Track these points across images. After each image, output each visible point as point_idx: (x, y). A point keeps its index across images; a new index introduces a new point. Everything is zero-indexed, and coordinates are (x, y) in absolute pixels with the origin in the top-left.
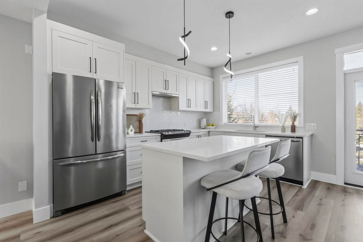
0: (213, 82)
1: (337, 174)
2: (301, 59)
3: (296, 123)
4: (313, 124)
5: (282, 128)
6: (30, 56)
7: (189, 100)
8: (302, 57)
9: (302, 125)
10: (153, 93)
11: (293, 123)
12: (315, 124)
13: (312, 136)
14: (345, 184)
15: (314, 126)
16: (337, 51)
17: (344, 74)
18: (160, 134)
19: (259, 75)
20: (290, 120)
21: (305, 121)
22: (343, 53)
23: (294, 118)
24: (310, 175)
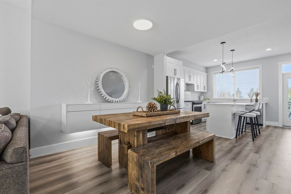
0: (207, 75)
1: (279, 121)
2: (260, 66)
3: (258, 98)
4: (267, 98)
5: (250, 100)
6: (153, 69)
7: (198, 86)
8: (261, 65)
9: (261, 98)
10: (186, 82)
11: (257, 98)
12: (268, 98)
13: (266, 104)
14: (283, 126)
15: (267, 99)
16: (279, 63)
17: (283, 74)
18: (192, 102)
19: (236, 72)
20: (255, 97)
21: (263, 96)
22: (282, 64)
23: (257, 95)
24: (265, 123)
